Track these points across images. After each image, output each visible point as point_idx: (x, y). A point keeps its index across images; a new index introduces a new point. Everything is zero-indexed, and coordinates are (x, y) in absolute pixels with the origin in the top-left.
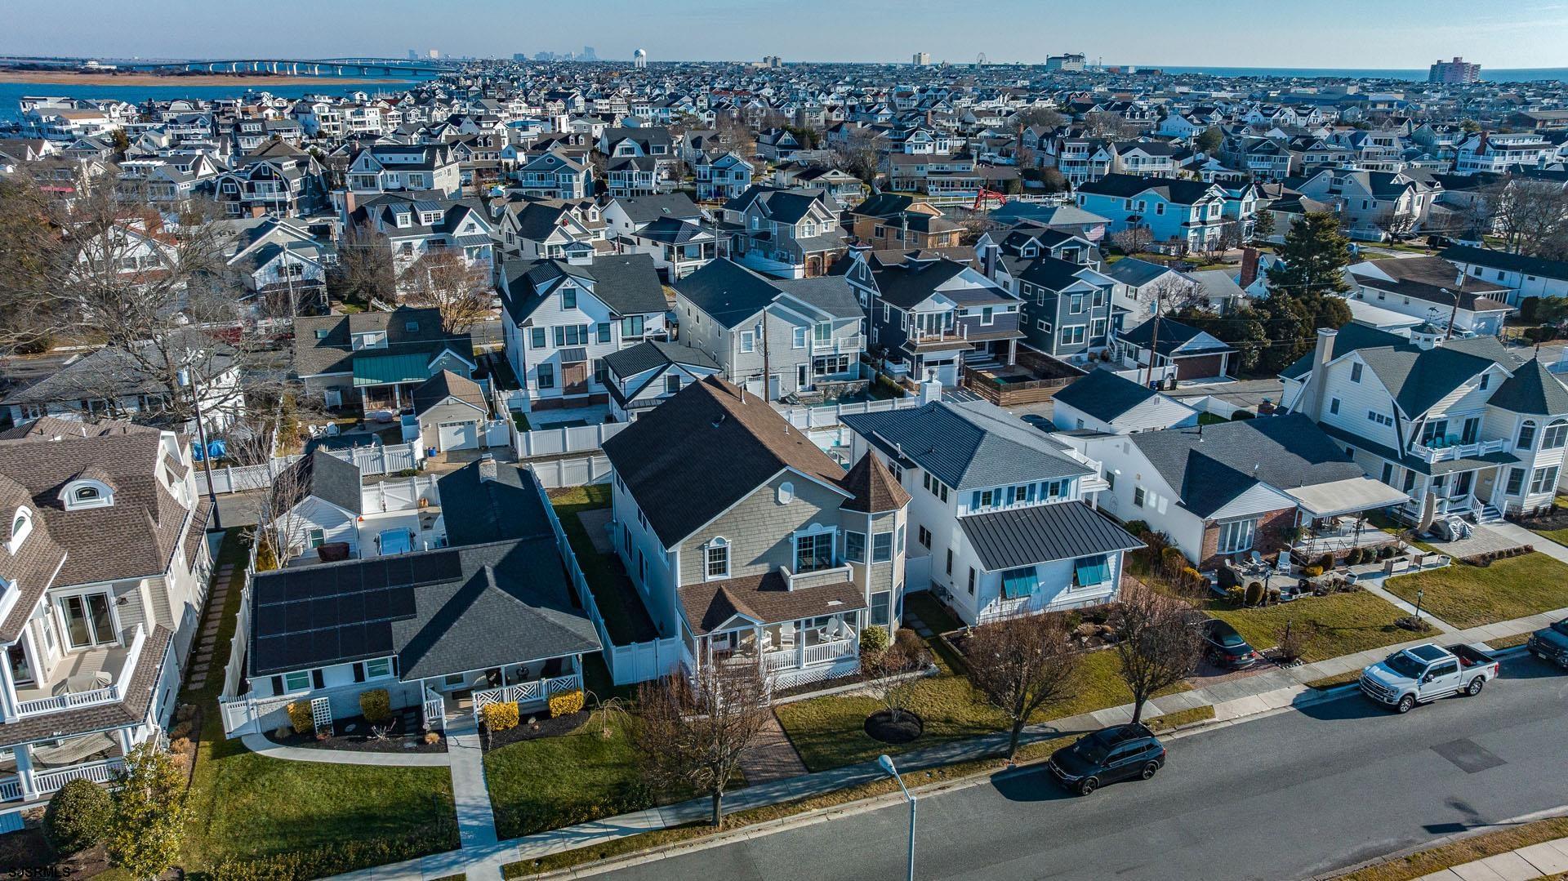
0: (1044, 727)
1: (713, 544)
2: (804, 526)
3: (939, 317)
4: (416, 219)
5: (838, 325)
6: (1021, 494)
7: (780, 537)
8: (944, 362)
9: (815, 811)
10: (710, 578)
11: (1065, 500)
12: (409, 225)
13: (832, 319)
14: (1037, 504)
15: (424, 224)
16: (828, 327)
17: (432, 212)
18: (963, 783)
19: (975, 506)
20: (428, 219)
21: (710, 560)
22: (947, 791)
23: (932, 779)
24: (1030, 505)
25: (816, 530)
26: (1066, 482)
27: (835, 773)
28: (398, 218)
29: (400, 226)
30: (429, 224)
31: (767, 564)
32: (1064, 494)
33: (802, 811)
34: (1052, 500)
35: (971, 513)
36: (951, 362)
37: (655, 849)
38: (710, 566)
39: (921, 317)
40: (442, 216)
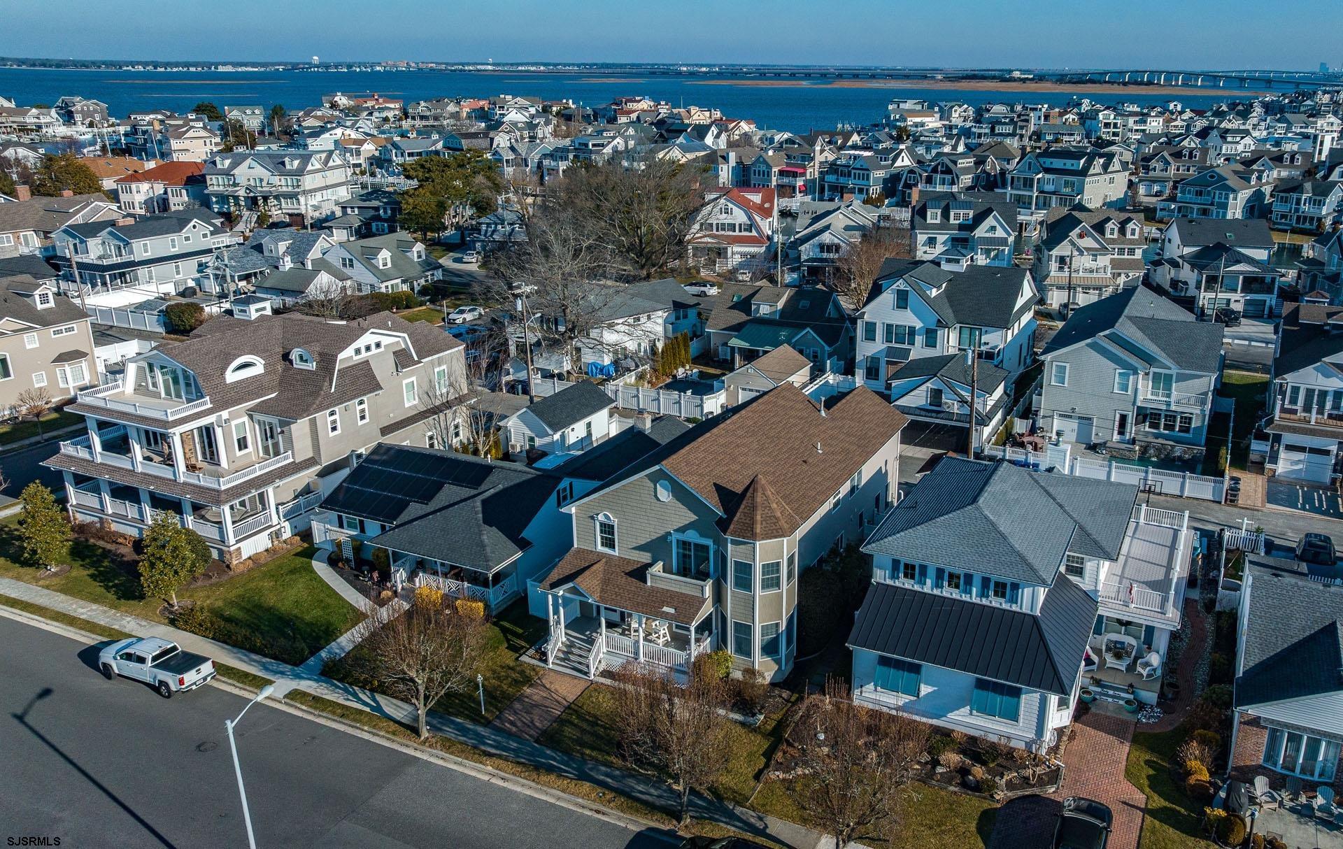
0: (761, 819)
1: (601, 517)
2: (682, 530)
3: (1323, 394)
4: (946, 215)
5: (1182, 378)
6: (954, 580)
7: (661, 532)
8: (1313, 451)
9: (490, 768)
10: (600, 548)
11: (1015, 608)
12: (938, 221)
13: (1174, 371)
14: (975, 600)
15: (952, 221)
16: (1168, 378)
17: (962, 212)
18: (619, 819)
19: (894, 576)
20: (957, 217)
21: (601, 532)
22: (600, 816)
23: (600, 799)
24: (965, 598)
25: (692, 536)
26: (1015, 587)
27: (548, 752)
28: (929, 214)
29: (929, 221)
30: (958, 222)
31: (649, 554)
32: (1013, 600)
33: (481, 763)
34: (995, 602)
35: (889, 582)
36: (1327, 453)
37: (371, 730)
38: (602, 538)
39: (1296, 390)
40: (971, 216)
